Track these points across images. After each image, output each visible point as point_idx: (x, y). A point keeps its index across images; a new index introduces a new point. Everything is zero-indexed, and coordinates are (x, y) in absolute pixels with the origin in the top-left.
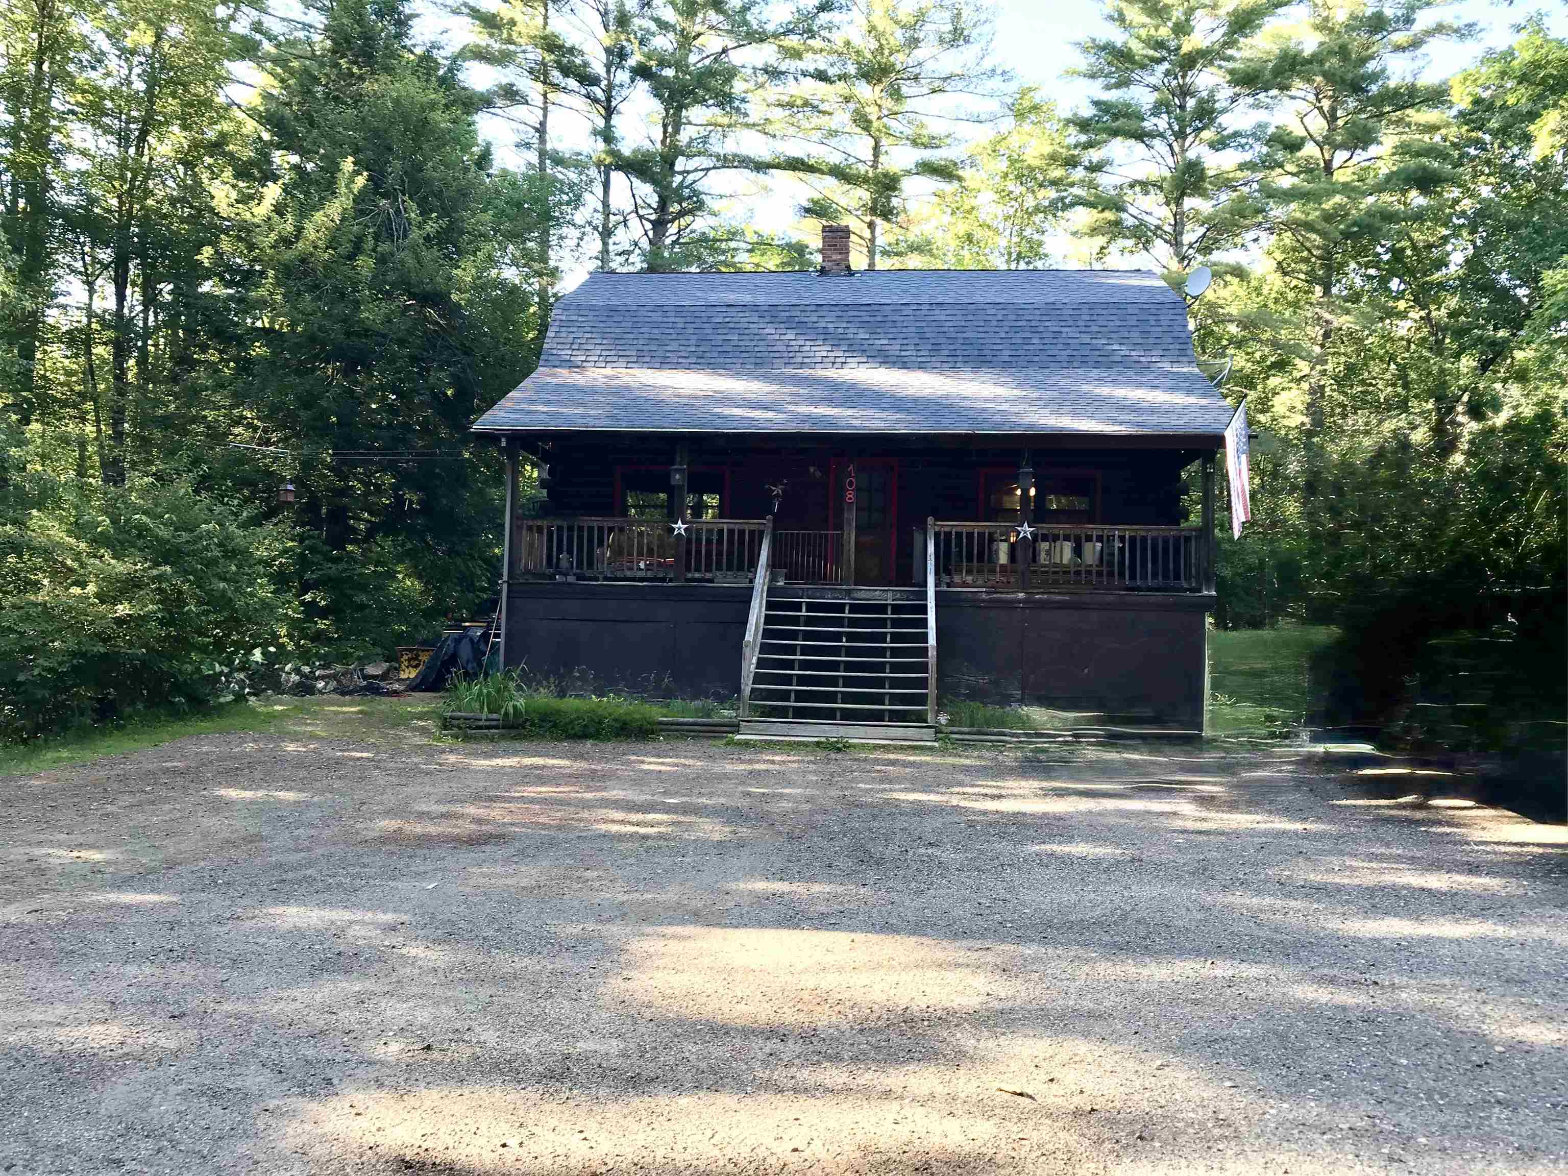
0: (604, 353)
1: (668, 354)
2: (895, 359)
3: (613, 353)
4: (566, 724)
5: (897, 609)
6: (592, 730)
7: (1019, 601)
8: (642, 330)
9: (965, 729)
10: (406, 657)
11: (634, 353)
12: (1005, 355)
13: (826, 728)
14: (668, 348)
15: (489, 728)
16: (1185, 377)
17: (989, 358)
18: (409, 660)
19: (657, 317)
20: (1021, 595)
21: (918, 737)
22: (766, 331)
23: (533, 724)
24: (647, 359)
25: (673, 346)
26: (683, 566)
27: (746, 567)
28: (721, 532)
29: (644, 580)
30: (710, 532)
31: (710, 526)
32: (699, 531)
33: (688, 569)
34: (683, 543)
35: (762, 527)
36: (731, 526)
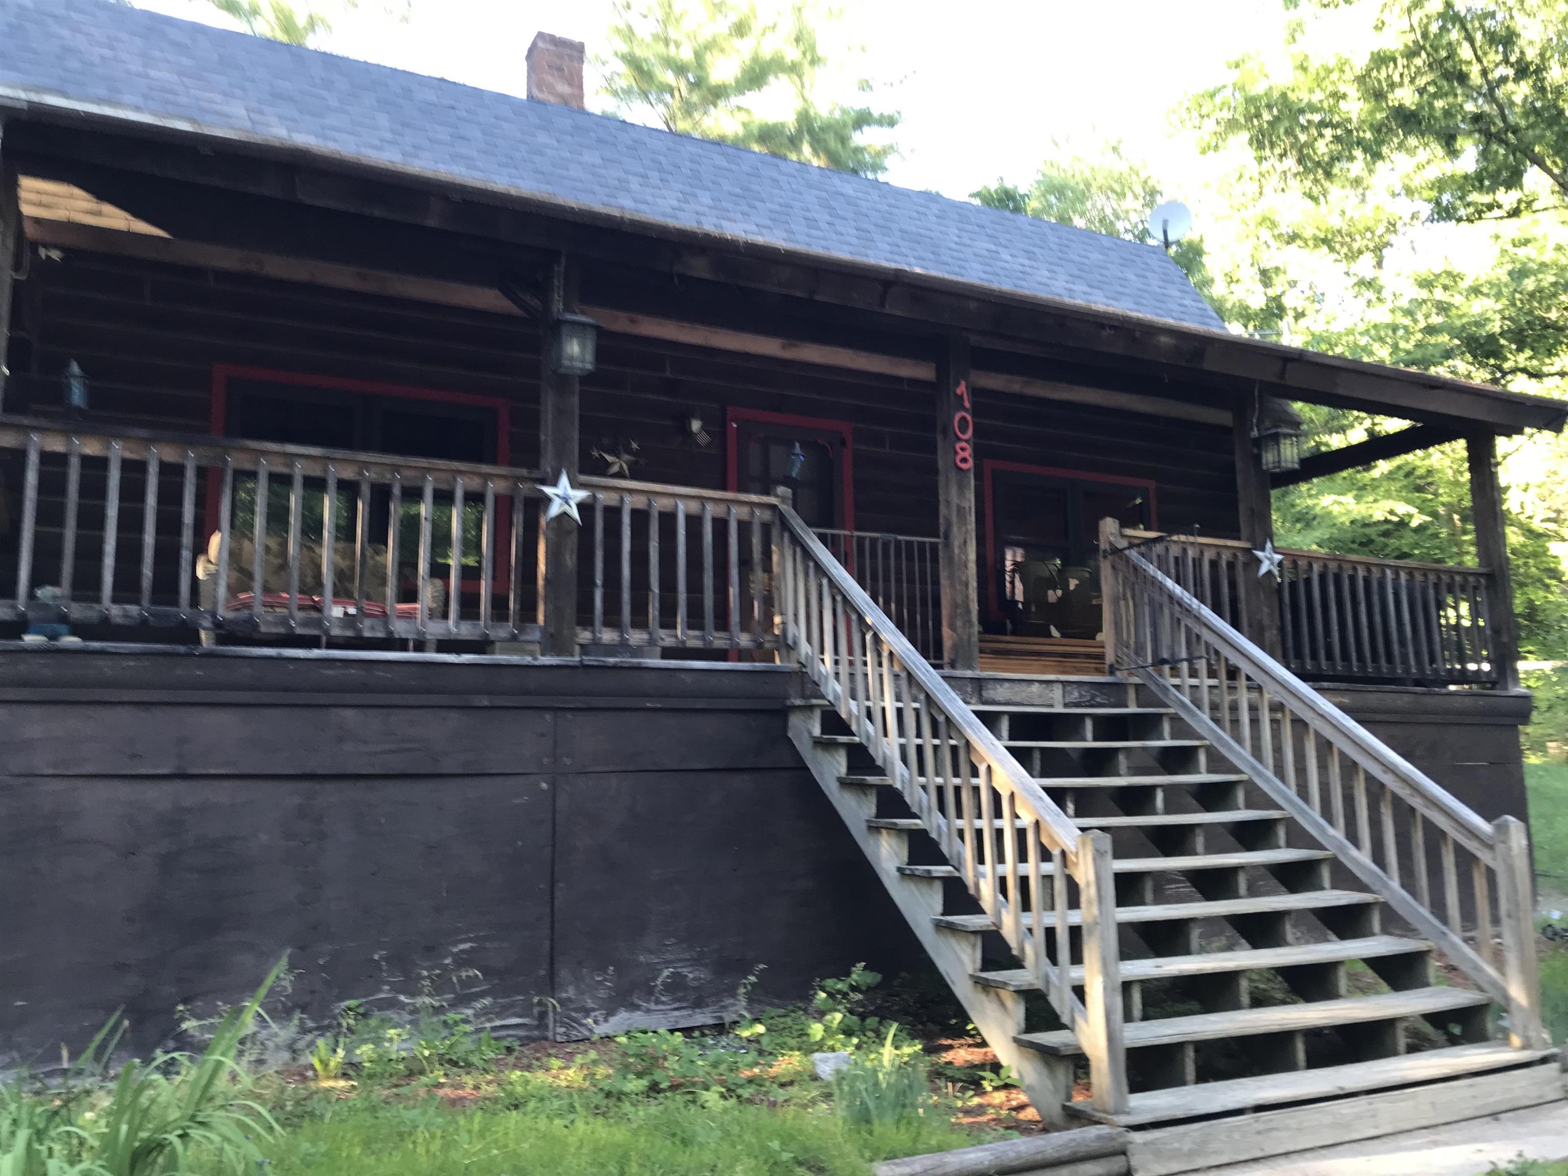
26: (570, 611)
27: (735, 617)
28: (668, 519)
29: (444, 646)
30: (640, 517)
31: (640, 502)
32: (613, 513)
33: (585, 619)
34: (572, 542)
35: (767, 515)
36: (694, 507)
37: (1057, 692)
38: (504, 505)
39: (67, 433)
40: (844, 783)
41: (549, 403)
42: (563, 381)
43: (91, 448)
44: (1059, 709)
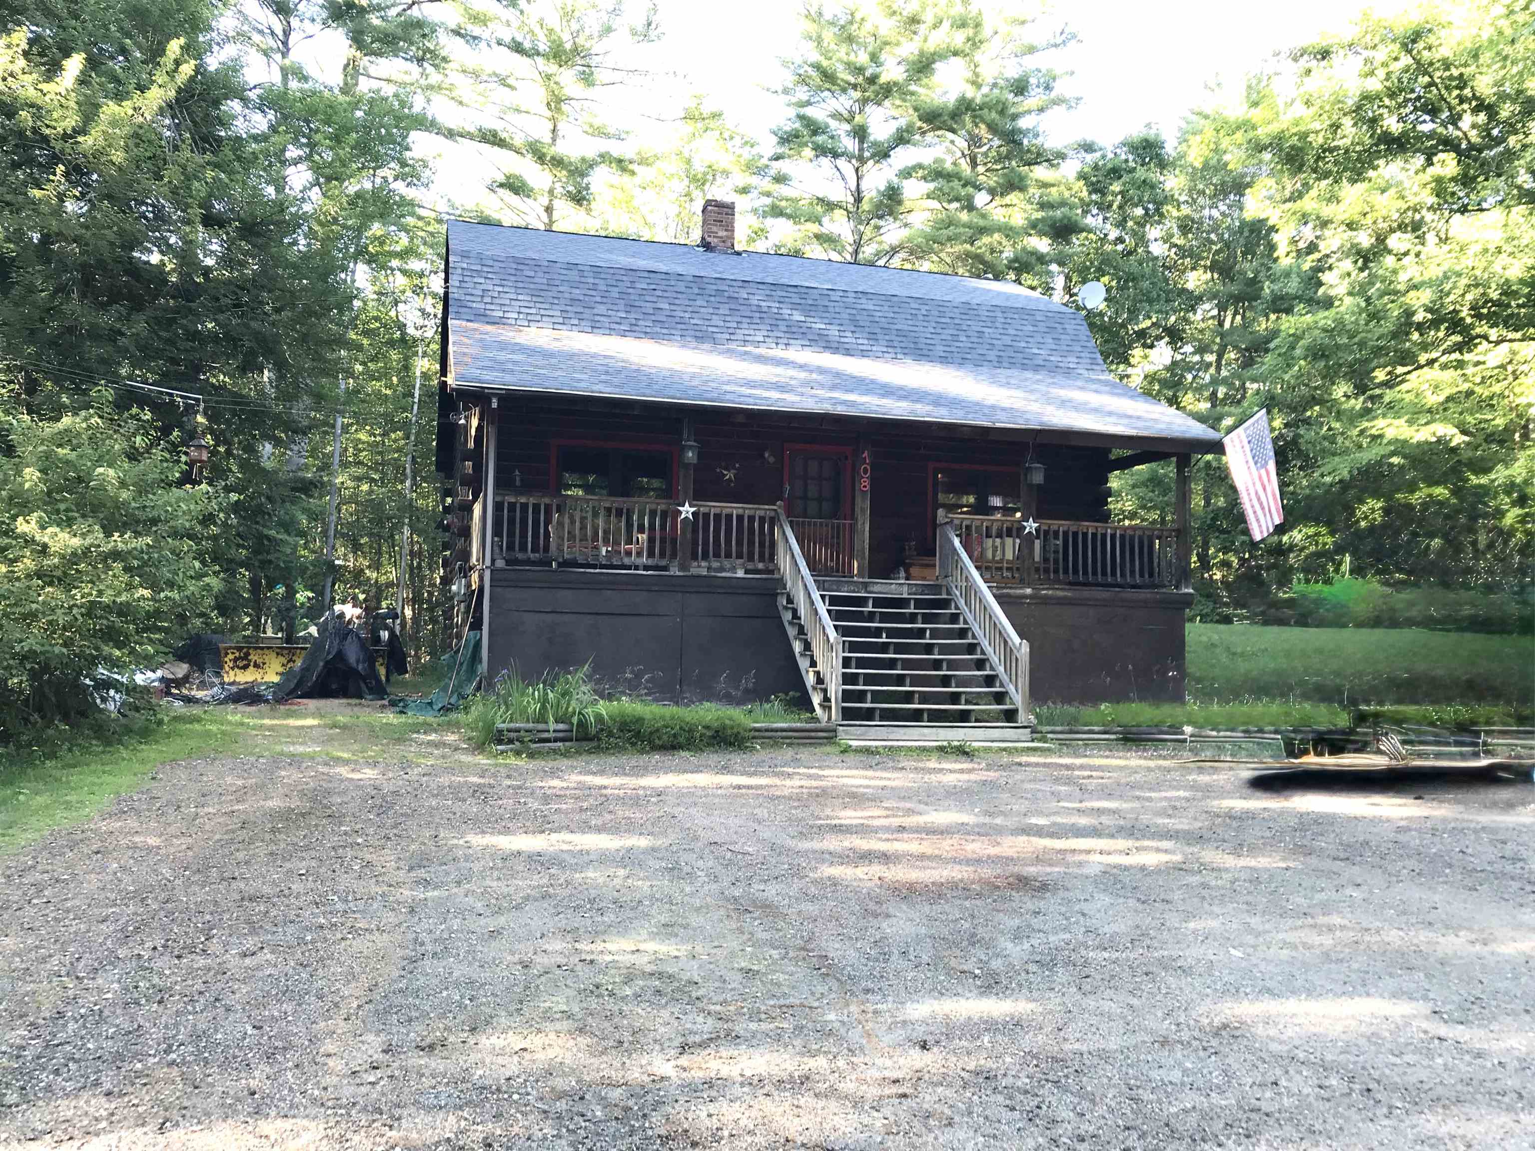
0: (523, 310)
1: (597, 318)
2: (836, 345)
3: (533, 311)
4: (651, 733)
5: (919, 604)
6: (681, 740)
7: (1026, 597)
8: (561, 289)
9: (1059, 728)
10: (231, 656)
11: (558, 313)
12: (940, 349)
13: (926, 730)
14: (596, 311)
15: (556, 740)
16: (1106, 383)
17: (925, 352)
18: (235, 660)
19: (573, 275)
20: (1029, 591)
21: (1015, 737)
22: (698, 303)
23: (610, 734)
24: (576, 322)
25: (601, 309)
26: (689, 554)
27: (756, 557)
28: (729, 517)
29: (646, 568)
30: (717, 517)
31: (718, 511)
32: (706, 516)
33: (695, 557)
34: (690, 528)
35: (773, 514)
36: (740, 511)
37: (905, 588)
38: (664, 515)
39: (516, 496)
40: (790, 623)
41: (682, 473)
42: (687, 466)
43: (523, 500)
44: (905, 596)
